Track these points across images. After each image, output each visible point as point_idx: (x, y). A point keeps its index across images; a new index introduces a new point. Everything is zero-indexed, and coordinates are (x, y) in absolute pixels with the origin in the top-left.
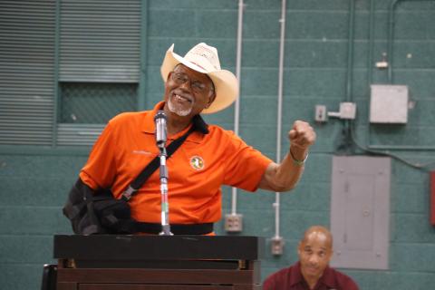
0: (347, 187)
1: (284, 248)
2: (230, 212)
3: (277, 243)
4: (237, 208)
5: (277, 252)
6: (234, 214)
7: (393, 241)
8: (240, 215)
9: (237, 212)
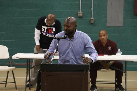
0: (112, 4)
1: (94, 21)
2: (79, 11)
3: (92, 20)
4: (81, 10)
5: (92, 22)
6: (80, 12)
7: (124, 19)
8: (82, 12)
9: (81, 11)
